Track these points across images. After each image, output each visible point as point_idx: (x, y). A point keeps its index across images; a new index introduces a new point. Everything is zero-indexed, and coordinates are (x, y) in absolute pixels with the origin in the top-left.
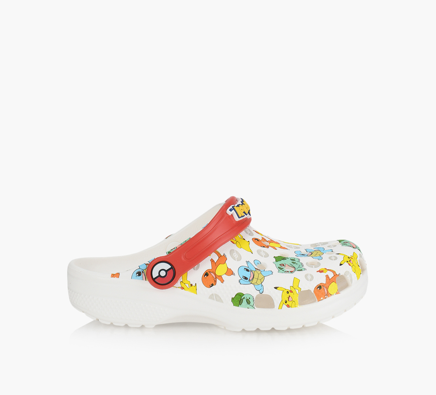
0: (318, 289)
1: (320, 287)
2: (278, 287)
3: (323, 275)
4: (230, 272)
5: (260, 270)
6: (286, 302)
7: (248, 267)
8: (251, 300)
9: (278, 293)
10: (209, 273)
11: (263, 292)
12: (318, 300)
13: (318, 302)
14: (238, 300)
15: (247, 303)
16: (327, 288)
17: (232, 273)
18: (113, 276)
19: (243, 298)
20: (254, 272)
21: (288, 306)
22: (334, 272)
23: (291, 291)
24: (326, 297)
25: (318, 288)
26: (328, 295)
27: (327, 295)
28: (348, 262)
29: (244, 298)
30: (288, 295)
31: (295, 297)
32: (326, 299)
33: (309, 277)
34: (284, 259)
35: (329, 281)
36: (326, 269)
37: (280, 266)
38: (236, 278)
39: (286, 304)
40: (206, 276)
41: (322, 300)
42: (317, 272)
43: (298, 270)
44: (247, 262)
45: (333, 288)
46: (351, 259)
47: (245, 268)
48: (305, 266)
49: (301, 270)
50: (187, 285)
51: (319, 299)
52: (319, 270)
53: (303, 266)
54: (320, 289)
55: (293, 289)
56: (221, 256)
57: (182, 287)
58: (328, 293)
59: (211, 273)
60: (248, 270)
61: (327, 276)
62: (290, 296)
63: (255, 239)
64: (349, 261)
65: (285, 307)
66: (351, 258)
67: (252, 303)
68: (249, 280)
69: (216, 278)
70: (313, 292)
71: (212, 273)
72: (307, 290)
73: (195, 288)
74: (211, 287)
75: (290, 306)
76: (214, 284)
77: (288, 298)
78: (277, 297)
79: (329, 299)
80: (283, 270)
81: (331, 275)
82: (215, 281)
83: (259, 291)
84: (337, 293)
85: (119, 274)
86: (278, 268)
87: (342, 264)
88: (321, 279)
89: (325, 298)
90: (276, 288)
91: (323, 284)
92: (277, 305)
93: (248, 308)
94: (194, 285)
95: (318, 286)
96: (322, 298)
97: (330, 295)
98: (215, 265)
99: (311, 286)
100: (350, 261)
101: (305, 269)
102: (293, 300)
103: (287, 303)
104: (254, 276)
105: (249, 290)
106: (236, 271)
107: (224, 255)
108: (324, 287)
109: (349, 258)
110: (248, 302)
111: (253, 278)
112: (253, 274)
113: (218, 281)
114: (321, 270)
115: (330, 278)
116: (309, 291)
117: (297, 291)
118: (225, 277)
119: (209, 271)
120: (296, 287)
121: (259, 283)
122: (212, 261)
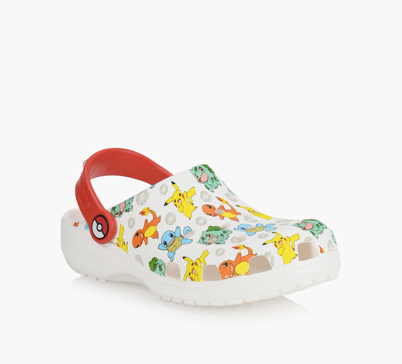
0: (224, 266)
1: (227, 264)
2: (186, 257)
4: (155, 236)
5: (183, 237)
6: (190, 274)
7: (175, 233)
8: (163, 267)
9: (184, 263)
10: (139, 233)
11: (173, 260)
12: (222, 277)
13: (222, 279)
14: (154, 264)
15: (159, 269)
16: (234, 267)
17: (157, 237)
18: (75, 224)
20: (176, 238)
21: (192, 279)
22: (250, 250)
23: (196, 264)
24: (231, 276)
25: (224, 264)
26: (234, 274)
27: (233, 274)
28: (276, 242)
29: (158, 264)
30: (192, 267)
32: (231, 278)
33: (220, 252)
34: (218, 230)
35: (240, 259)
36: (244, 246)
37: (205, 236)
38: (158, 241)
39: (190, 276)
40: (136, 236)
41: (227, 278)
42: (233, 247)
43: (217, 243)
44: (178, 228)
45: (242, 267)
47: (171, 233)
49: (220, 243)
50: (121, 242)
51: (224, 277)
52: (236, 246)
53: (227, 239)
54: (226, 266)
55: (198, 263)
56: (157, 218)
57: (118, 244)
58: (235, 272)
60: (172, 236)
61: (239, 254)
62: (193, 268)
63: (207, 206)
65: (189, 279)
67: (163, 270)
68: (167, 246)
69: (143, 239)
70: (218, 268)
71: (142, 233)
72: (213, 264)
73: (126, 247)
74: (137, 248)
75: (194, 280)
76: (140, 245)
77: (192, 271)
78: (183, 267)
79: (234, 279)
80: (204, 241)
81: (245, 253)
82: (141, 243)
83: (170, 258)
84: (246, 274)
85: (78, 223)
86: (201, 238)
87: (266, 244)
88: (231, 255)
89: (231, 277)
90: (184, 258)
91: (230, 262)
92: (182, 275)
93: (160, 275)
94: (126, 243)
95: (224, 263)
96: (226, 277)
97: (236, 275)
99: (217, 261)
100: (279, 243)
101: (224, 243)
102: (196, 274)
103: (191, 275)
104: (173, 242)
105: (163, 256)
108: (231, 265)
109: (282, 239)
111: (172, 244)
112: (174, 240)
113: (144, 242)
115: (242, 257)
116: (214, 266)
117: (202, 264)
118: (150, 239)
119: (140, 231)
120: (201, 259)
121: (173, 250)
122: (146, 221)
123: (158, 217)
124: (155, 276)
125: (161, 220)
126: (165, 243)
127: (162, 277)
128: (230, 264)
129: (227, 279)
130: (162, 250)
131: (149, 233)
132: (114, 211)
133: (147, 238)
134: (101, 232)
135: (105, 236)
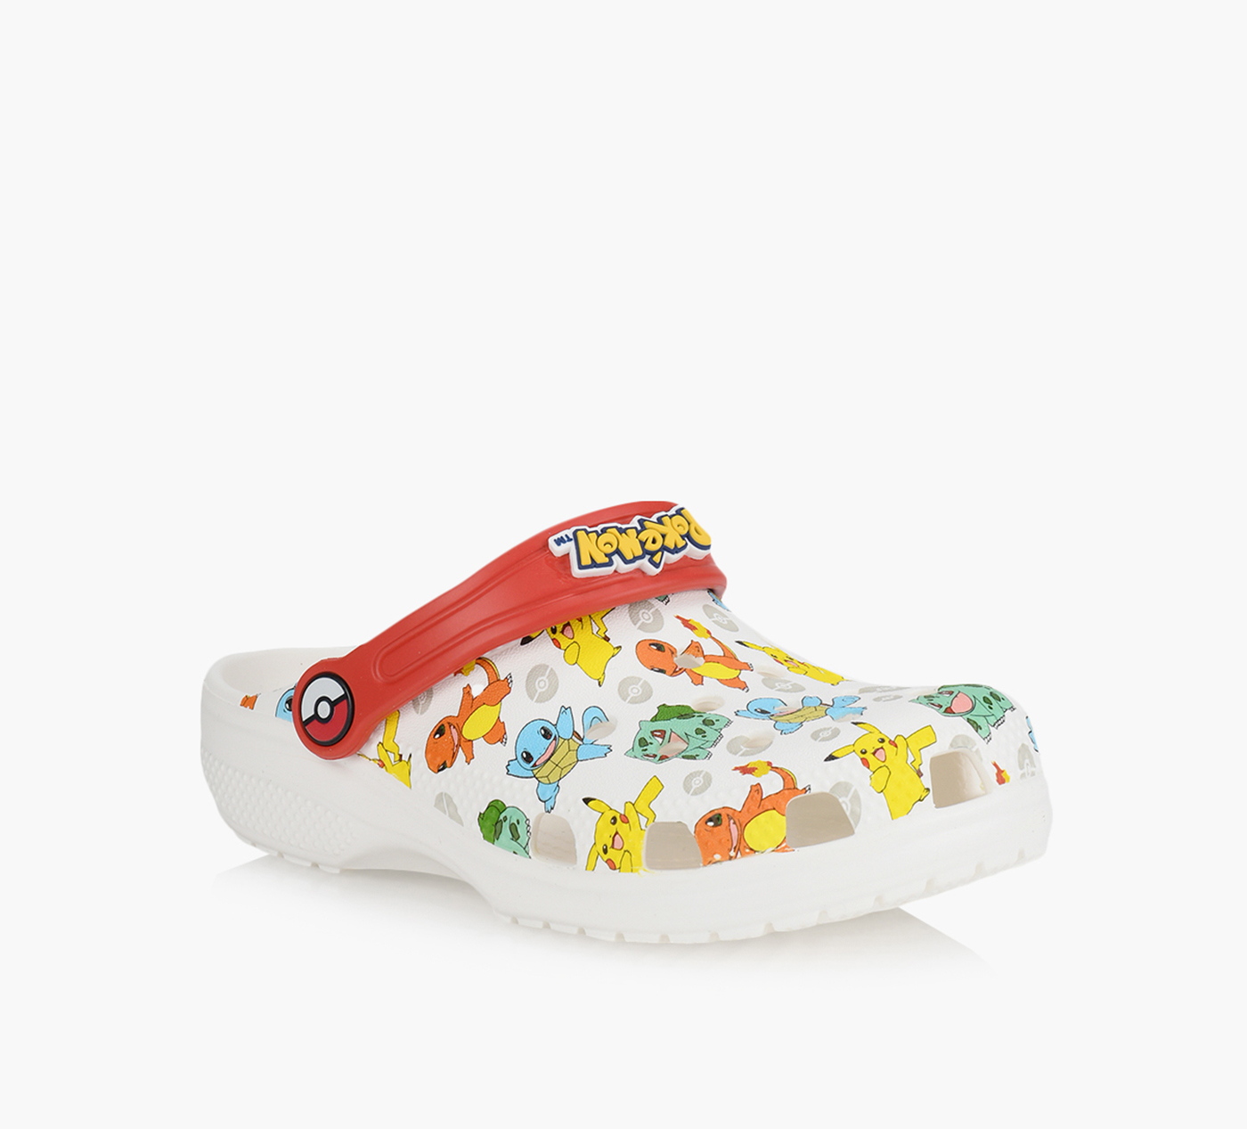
0: (711, 824)
1: (718, 819)
2: (594, 799)
4: (497, 734)
5: (582, 739)
6: (605, 851)
7: (555, 726)
8: (521, 829)
9: (589, 815)
10: (447, 727)
11: (552, 809)
12: (705, 860)
13: (705, 866)
14: (495, 821)
15: (511, 836)
16: (742, 828)
17: (502, 738)
18: (245, 701)
19: (501, 817)
20: (562, 741)
21: (611, 865)
22: (787, 777)
23: (625, 819)
24: (732, 853)
25: (710, 820)
26: (741, 848)
27: (737, 849)
28: (865, 753)
29: (505, 818)
30: (613, 829)
31: (635, 838)
33: (698, 782)
34: (687, 715)
35: (757, 802)
36: (769, 764)
38: (506, 752)
39: (606, 857)
40: (438, 736)
41: (718, 861)
42: (736, 769)
43: (685, 757)
44: (564, 710)
45: (766, 828)
46: (888, 746)
48: (719, 748)
50: (392, 756)
51: (709, 859)
52: (744, 765)
53: (715, 744)
54: (715, 825)
55: (632, 816)
56: (498, 680)
57: (380, 760)
58: (743, 844)
59: (452, 727)
60: (547, 734)
61: (756, 788)
62: (617, 833)
63: (650, 645)
64: (870, 751)
65: (602, 865)
66: (891, 741)
67: (523, 839)
68: (535, 765)
69: (459, 745)
70: (693, 833)
71: (454, 727)
72: (676, 821)
73: (407, 768)
74: (439, 771)
75: (617, 867)
76: (448, 763)
77: (611, 839)
78: (586, 828)
79: (742, 863)
80: (646, 750)
81: (773, 786)
82: (454, 756)
83: (545, 802)
84: (778, 849)
85: (254, 698)
86: (637, 742)
87: (837, 758)
88: (733, 794)
89: (731, 858)
90: (587, 801)
91: (730, 812)
92: (582, 853)
93: (514, 853)
94: (405, 758)
95: (710, 815)
96: (717, 857)
97: (748, 851)
98: (470, 704)
99: (691, 812)
100: (874, 754)
101: (709, 756)
102: (625, 848)
103: (610, 853)
104: (553, 755)
105: (521, 795)
106: (513, 733)
107: (508, 680)
108: (732, 821)
109: (883, 741)
110: (515, 836)
111: (549, 759)
112: (555, 748)
113: (461, 755)
114: (749, 767)
115: (764, 797)
116: (681, 826)
117: (643, 821)
118: (480, 746)
119: (448, 720)
120: (641, 806)
121: (553, 778)
122: (467, 692)
123: (502, 679)
124: (499, 855)
126: (528, 758)
127: (520, 859)
128: (730, 819)
129: (718, 864)
130: (518, 777)
131: (476, 727)
133: (472, 741)
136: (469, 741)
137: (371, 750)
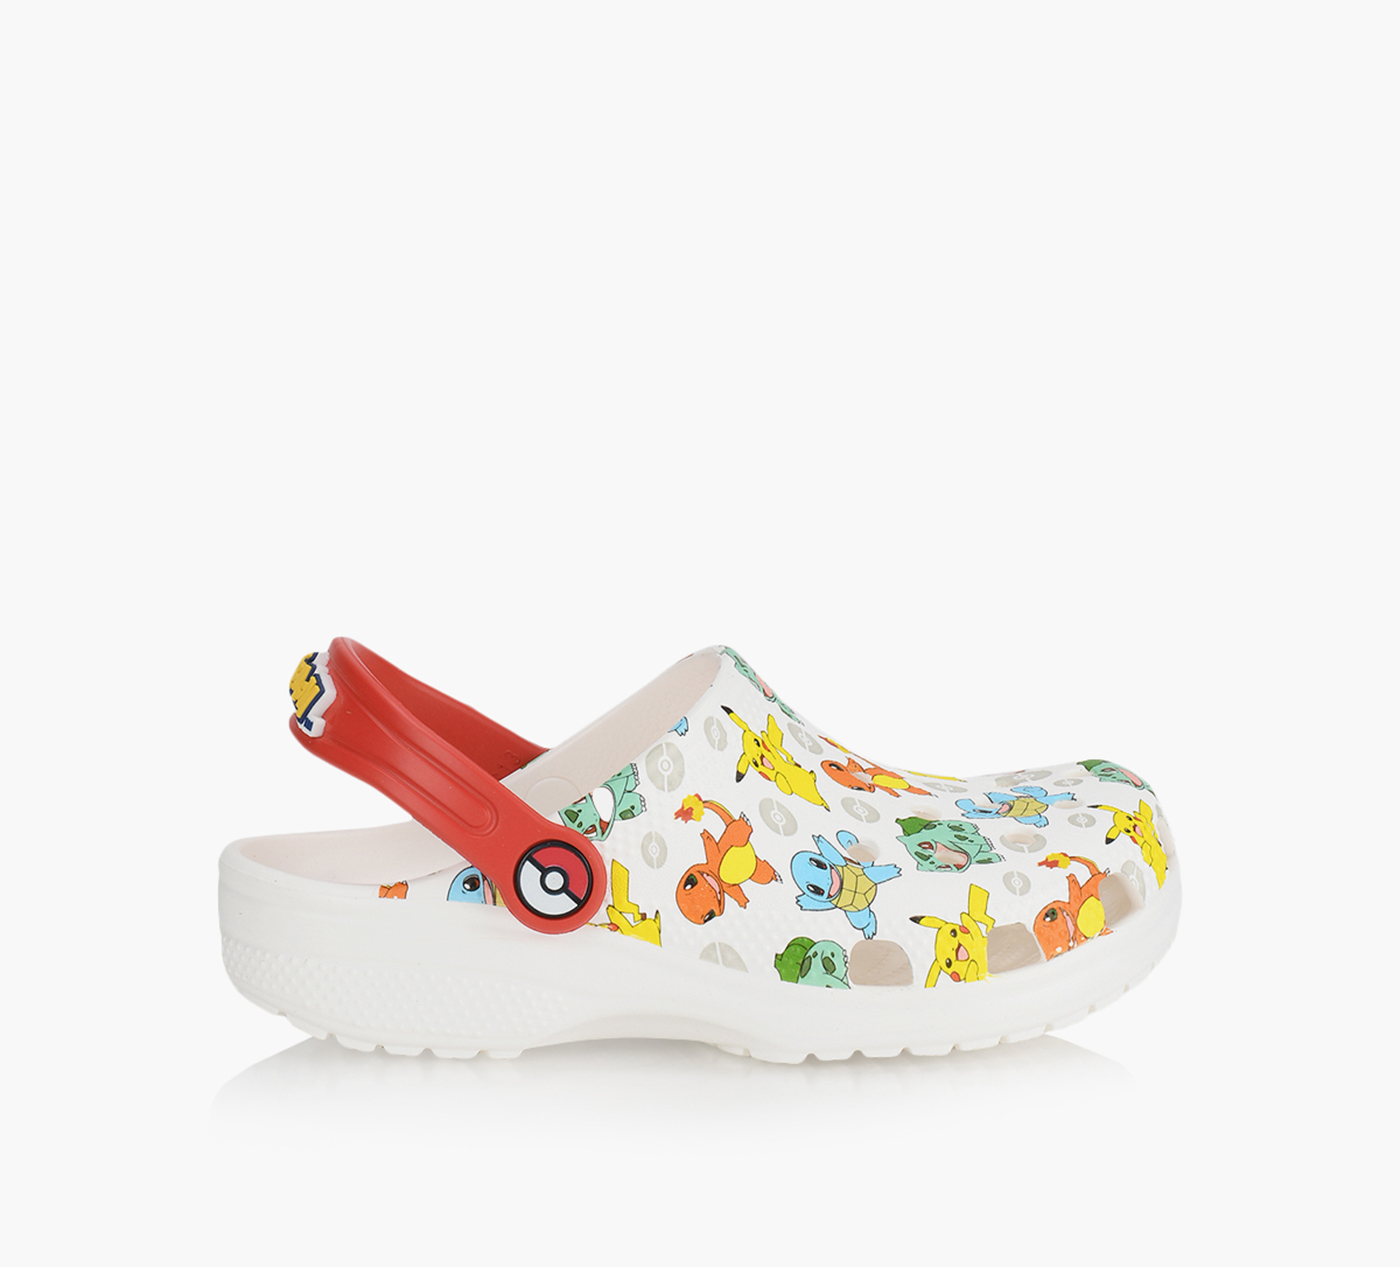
0: (1048, 919)
1: (1053, 913)
2: (923, 917)
3: (1059, 875)
4: (765, 873)
5: (859, 864)
6: (949, 965)
7: (821, 854)
8: (838, 961)
9: (924, 934)
10: (697, 875)
11: (874, 934)
12: (1047, 955)
14: (797, 960)
15: (824, 971)
16: (1075, 918)
17: (774, 876)
18: (386, 891)
19: (810, 953)
20: (840, 869)
21: (956, 977)
22: (1090, 865)
23: (965, 930)
24: (1071, 944)
25: (1047, 915)
26: (1078, 937)
27: (1074, 939)
28: (1128, 831)
29: (815, 954)
30: (954, 942)
31: (977, 945)
32: (1072, 951)
33: (1017, 883)
34: (929, 825)
35: (1080, 893)
36: (1065, 855)
37: (919, 849)
38: (787, 890)
39: (950, 971)
40: (689, 887)
41: (1060, 954)
42: (1040, 864)
43: (979, 862)
44: (817, 839)
45: (1091, 914)
46: (1137, 822)
47: (811, 859)
48: (999, 849)
49: (989, 861)
50: (630, 917)
51: (1051, 953)
52: (1044, 859)
53: (991, 847)
54: (1052, 920)
55: (969, 923)
56: (734, 821)
57: (612, 923)
58: (1078, 933)
59: (705, 875)
60: (821, 865)
62: (960, 945)
63: (831, 766)
64: (1131, 829)
66: (1135, 818)
67: (840, 970)
68: (829, 896)
69: (722, 892)
70: (1032, 931)
71: (708, 875)
72: (1014, 922)
73: (655, 926)
74: (705, 921)
75: (962, 978)
76: (717, 911)
77: (954, 952)
78: (922, 948)
79: (1079, 951)
80: (932, 863)
81: (1083, 875)
82: (721, 903)
83: (863, 929)
84: (1104, 932)
85: (404, 885)
86: (916, 857)
87: (1113, 840)
89: (1070, 948)
90: (916, 920)
91: (1060, 905)
92: (919, 973)
93: (828, 986)
94: (651, 915)
95: (1046, 911)
96: (1059, 950)
97: (1083, 938)
99: (1024, 912)
100: (1134, 830)
101: (1001, 858)
102: (971, 958)
103: (952, 967)
104: (842, 883)
105: (830, 928)
106: (783, 869)
107: (743, 817)
108: (1065, 913)
109: (1130, 819)
110: (829, 966)
111: (841, 888)
112: (840, 876)
113: (729, 901)
114: (1050, 860)
115: (1081, 885)
116: (1020, 927)
117: (983, 928)
118: (750, 888)
119: (697, 868)
120: (978, 915)
121: (860, 902)
122: (706, 836)
123: (737, 818)
125: (753, 822)
126: (818, 891)
127: (838, 993)
128: (1062, 911)
129: (1060, 956)
131: (735, 866)
132: (577, 822)
133: (738, 885)
134: (564, 894)
135: (581, 903)
136: (734, 885)
137: (601, 915)
